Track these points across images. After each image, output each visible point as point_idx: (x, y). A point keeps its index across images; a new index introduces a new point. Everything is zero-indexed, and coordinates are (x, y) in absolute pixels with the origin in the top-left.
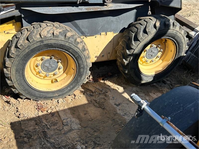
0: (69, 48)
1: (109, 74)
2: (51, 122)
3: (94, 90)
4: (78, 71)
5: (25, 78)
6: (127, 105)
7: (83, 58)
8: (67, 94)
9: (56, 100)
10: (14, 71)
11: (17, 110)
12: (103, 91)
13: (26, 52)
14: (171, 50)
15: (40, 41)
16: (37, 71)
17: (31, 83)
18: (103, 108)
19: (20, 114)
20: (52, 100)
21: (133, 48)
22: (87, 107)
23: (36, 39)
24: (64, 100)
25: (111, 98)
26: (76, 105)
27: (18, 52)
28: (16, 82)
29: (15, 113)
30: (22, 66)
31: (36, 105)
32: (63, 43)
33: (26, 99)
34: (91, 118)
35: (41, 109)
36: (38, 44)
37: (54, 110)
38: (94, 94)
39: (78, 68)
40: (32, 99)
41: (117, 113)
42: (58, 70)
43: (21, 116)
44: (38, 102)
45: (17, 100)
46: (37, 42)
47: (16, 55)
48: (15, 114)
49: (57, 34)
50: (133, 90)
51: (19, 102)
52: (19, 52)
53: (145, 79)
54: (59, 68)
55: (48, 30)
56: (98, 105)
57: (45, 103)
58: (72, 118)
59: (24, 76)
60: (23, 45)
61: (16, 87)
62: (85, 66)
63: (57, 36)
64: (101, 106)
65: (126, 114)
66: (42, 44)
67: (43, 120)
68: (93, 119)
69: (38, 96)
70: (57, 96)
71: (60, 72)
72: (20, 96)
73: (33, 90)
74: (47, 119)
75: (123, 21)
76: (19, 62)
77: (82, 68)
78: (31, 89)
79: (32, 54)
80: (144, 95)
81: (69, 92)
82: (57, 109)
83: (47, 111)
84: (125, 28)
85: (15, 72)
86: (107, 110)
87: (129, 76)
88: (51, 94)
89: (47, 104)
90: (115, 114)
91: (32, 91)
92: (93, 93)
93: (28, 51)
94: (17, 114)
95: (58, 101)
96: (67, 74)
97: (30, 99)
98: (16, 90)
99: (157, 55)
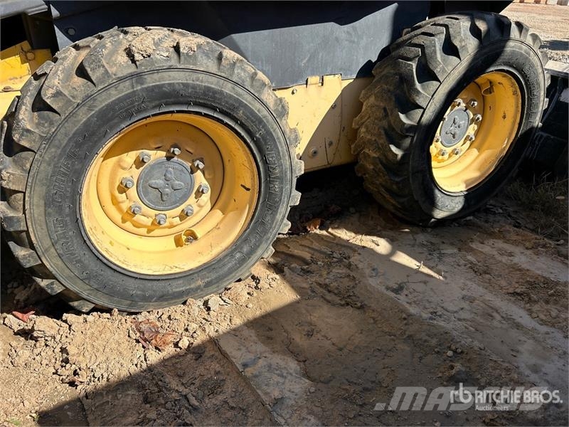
0: (237, 105)
1: (331, 208)
2: (197, 382)
3: (310, 255)
4: (265, 194)
5: (85, 231)
6: (422, 285)
7: (280, 142)
8: (233, 274)
9: (201, 303)
10: (38, 206)
11: (65, 355)
12: (335, 255)
13: (78, 121)
14: (503, 115)
15: (131, 76)
16: (125, 206)
17: (107, 251)
18: (359, 305)
19: (76, 370)
20: (184, 303)
21: (421, 105)
22: (308, 311)
23: (114, 69)
24: (224, 298)
25: (367, 271)
26: (268, 308)
27: (46, 125)
28: (53, 250)
29: (57, 371)
30: (70, 184)
31: (134, 326)
32: (213, 83)
33: (95, 313)
34: (333, 344)
35: (153, 341)
36: (125, 89)
37: (200, 338)
38: (313, 267)
39: (263, 180)
40: (117, 310)
41: (410, 315)
42: (196, 198)
43: (83, 376)
44: (139, 316)
45: (59, 322)
46: (121, 79)
47: (41, 137)
48: (56, 373)
49: (190, 48)
50: (417, 241)
51: (70, 326)
52: (51, 123)
53: (447, 204)
54: (198, 190)
55: (156, 38)
56: (337, 300)
57: (165, 317)
58: (270, 356)
59: (80, 224)
60: (65, 95)
61: (51, 269)
62: (286, 172)
63: (192, 57)
64: (348, 299)
65: (436, 313)
66: (139, 88)
67: (167, 380)
68: (342, 346)
69: (137, 296)
70: (202, 287)
71: (202, 204)
72: (71, 303)
73: (118, 274)
74: (180, 372)
75: (365, 39)
76: (55, 167)
77: (277, 178)
78: (109, 272)
79: (102, 129)
80: (456, 250)
81: (239, 268)
82: (207, 331)
83: (176, 345)
84: (370, 62)
85: (42, 209)
86: (373, 311)
87: (405, 199)
88: (180, 282)
89: (170, 319)
90: (405, 319)
91: (112, 278)
92: (307, 264)
93: (89, 119)
94: (67, 373)
95: (206, 303)
96: (224, 211)
97: (109, 311)
98: (52, 284)
99: (465, 133)
